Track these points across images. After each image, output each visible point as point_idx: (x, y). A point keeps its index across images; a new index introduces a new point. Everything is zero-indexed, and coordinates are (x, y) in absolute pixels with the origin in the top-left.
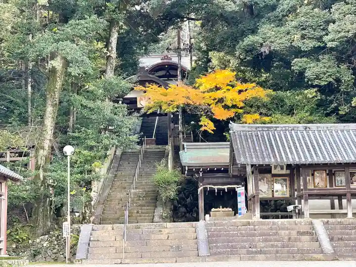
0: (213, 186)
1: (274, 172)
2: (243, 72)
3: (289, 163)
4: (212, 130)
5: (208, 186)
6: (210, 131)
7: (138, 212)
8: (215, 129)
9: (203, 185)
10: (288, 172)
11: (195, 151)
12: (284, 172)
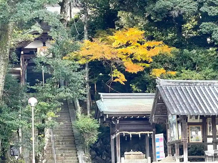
0: (128, 132)
1: (189, 121)
2: (151, 31)
3: (214, 115)
4: (123, 82)
5: (124, 132)
6: (122, 83)
7: (62, 155)
8: (126, 80)
9: (120, 131)
10: (201, 121)
11: (110, 100)
12: (199, 120)
